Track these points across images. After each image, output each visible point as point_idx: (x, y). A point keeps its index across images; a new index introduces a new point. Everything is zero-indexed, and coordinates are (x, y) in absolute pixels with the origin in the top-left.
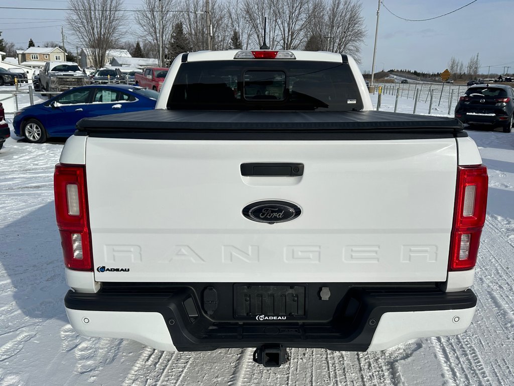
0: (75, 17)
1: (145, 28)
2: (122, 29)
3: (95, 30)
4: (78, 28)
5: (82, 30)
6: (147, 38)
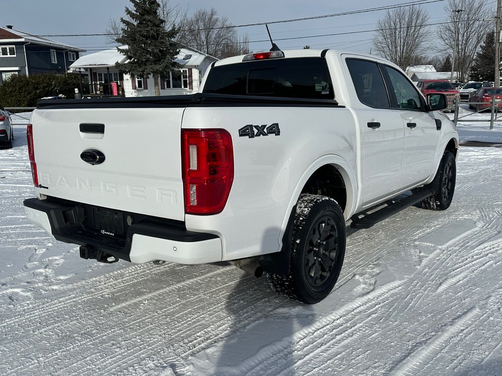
0: (381, 39)
1: (446, 41)
2: (424, 45)
3: (399, 48)
4: (383, 48)
5: (386, 49)
6: (448, 51)
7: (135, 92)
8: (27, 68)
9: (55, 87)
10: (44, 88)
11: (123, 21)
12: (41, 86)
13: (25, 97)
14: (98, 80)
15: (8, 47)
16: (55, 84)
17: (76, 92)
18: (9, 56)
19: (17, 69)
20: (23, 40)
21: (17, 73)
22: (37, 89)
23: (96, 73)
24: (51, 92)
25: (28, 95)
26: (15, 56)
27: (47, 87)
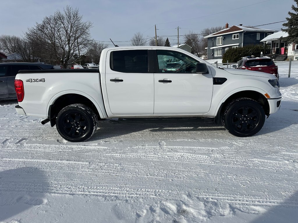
7: (294, 52)
8: (242, 43)
9: (250, 52)
10: (244, 53)
11: (290, 13)
12: (243, 52)
13: (233, 57)
14: (276, 46)
15: (236, 35)
16: (251, 51)
17: (261, 54)
18: (236, 38)
19: (238, 44)
20: (242, 31)
21: (238, 46)
22: (240, 53)
23: (275, 43)
24: (247, 54)
25: (235, 56)
26: (238, 38)
27: (245, 52)
